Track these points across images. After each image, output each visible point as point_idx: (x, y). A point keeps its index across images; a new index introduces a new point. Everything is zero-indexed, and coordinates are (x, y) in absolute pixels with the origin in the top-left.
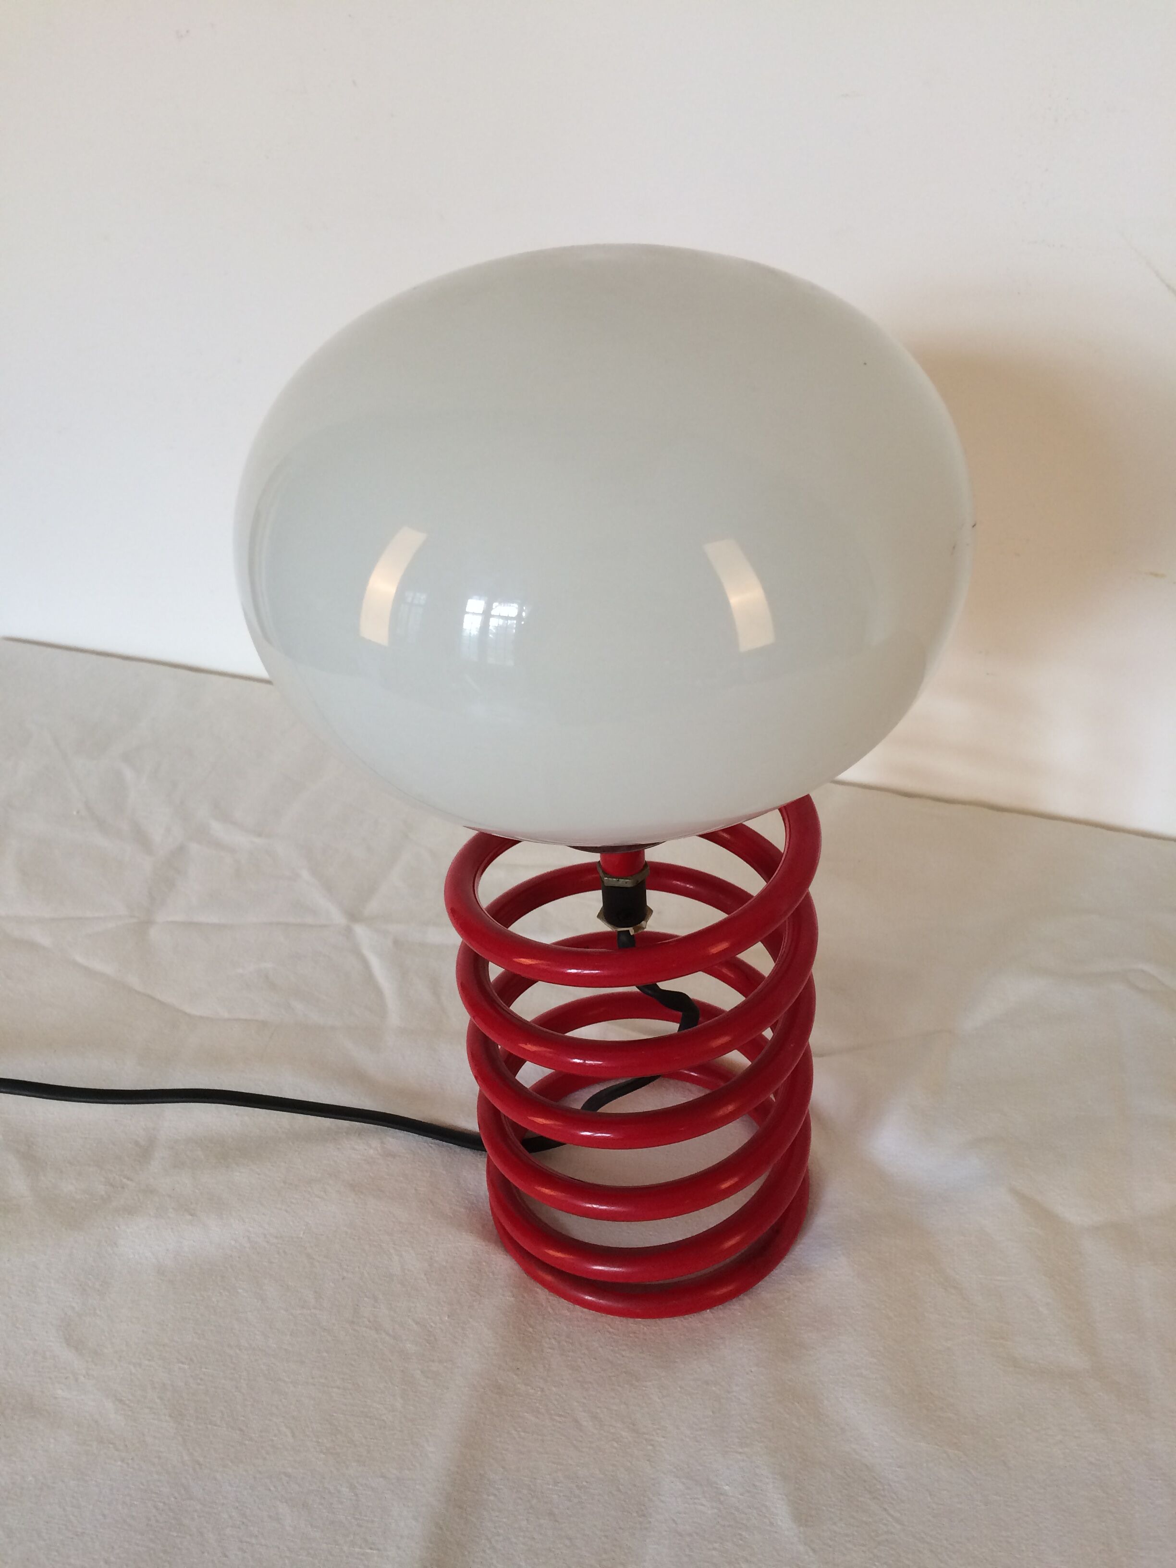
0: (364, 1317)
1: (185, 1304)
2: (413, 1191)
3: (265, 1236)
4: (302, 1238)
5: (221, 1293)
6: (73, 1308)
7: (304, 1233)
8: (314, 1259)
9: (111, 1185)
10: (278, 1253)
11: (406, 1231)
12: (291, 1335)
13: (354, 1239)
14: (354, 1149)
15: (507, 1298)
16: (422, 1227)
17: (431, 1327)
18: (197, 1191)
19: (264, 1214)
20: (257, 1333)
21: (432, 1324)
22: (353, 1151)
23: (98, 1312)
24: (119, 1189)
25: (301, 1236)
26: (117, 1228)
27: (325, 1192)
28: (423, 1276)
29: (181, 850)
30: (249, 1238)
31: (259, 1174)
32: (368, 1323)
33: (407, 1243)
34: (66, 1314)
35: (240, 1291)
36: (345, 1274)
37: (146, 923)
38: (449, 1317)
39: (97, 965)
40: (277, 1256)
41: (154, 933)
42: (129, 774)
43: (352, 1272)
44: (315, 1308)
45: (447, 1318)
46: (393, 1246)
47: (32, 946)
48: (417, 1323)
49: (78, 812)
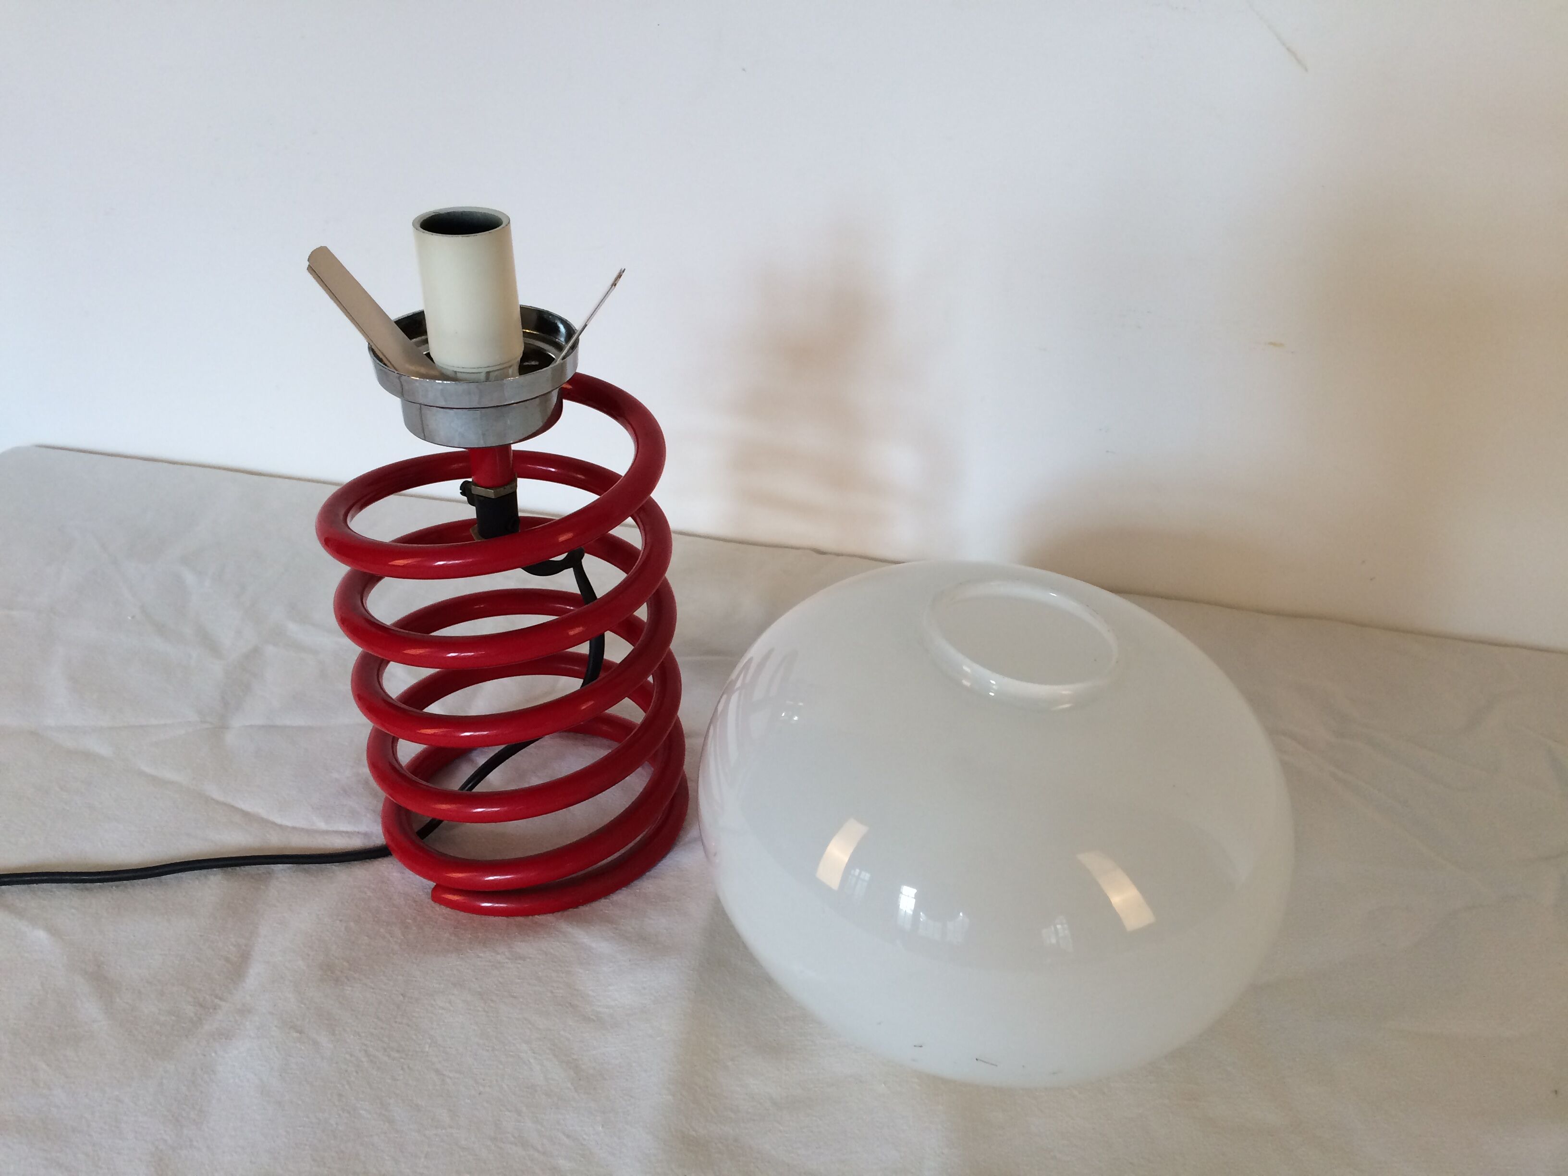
0: (509, 1133)
1: (299, 1128)
2: (549, 994)
3: (385, 1050)
4: (427, 1052)
5: (339, 1115)
6: (165, 1141)
7: (430, 1047)
8: (444, 1075)
9: (201, 1006)
10: (402, 1069)
11: (544, 1038)
12: (426, 1157)
13: (488, 1051)
14: (479, 957)
15: (664, 1096)
16: (562, 1033)
17: (584, 1139)
18: (303, 1006)
19: (382, 1028)
20: (387, 1158)
21: (585, 1136)
22: (478, 959)
23: (195, 1143)
24: (211, 1010)
25: (427, 1049)
26: (213, 1054)
27: (450, 1002)
28: (569, 1085)
29: (255, 653)
30: (366, 1051)
31: (373, 989)
32: (513, 1139)
33: (548, 1051)
34: (157, 1148)
35: (362, 1112)
36: (481, 1089)
37: (223, 727)
38: (603, 1126)
39: (169, 774)
40: (401, 1072)
41: (230, 738)
42: (190, 578)
43: (489, 1086)
44: (451, 1127)
45: (601, 1128)
46: (533, 1055)
47: (88, 756)
48: (568, 1136)
49: (133, 617)
